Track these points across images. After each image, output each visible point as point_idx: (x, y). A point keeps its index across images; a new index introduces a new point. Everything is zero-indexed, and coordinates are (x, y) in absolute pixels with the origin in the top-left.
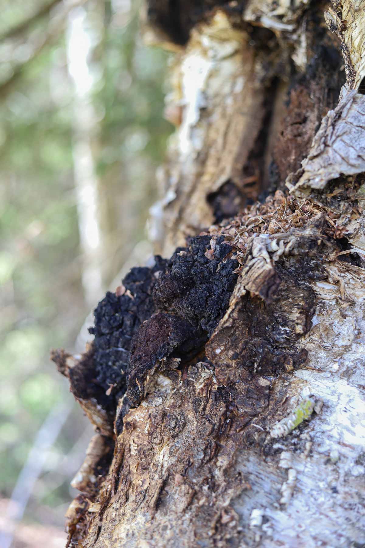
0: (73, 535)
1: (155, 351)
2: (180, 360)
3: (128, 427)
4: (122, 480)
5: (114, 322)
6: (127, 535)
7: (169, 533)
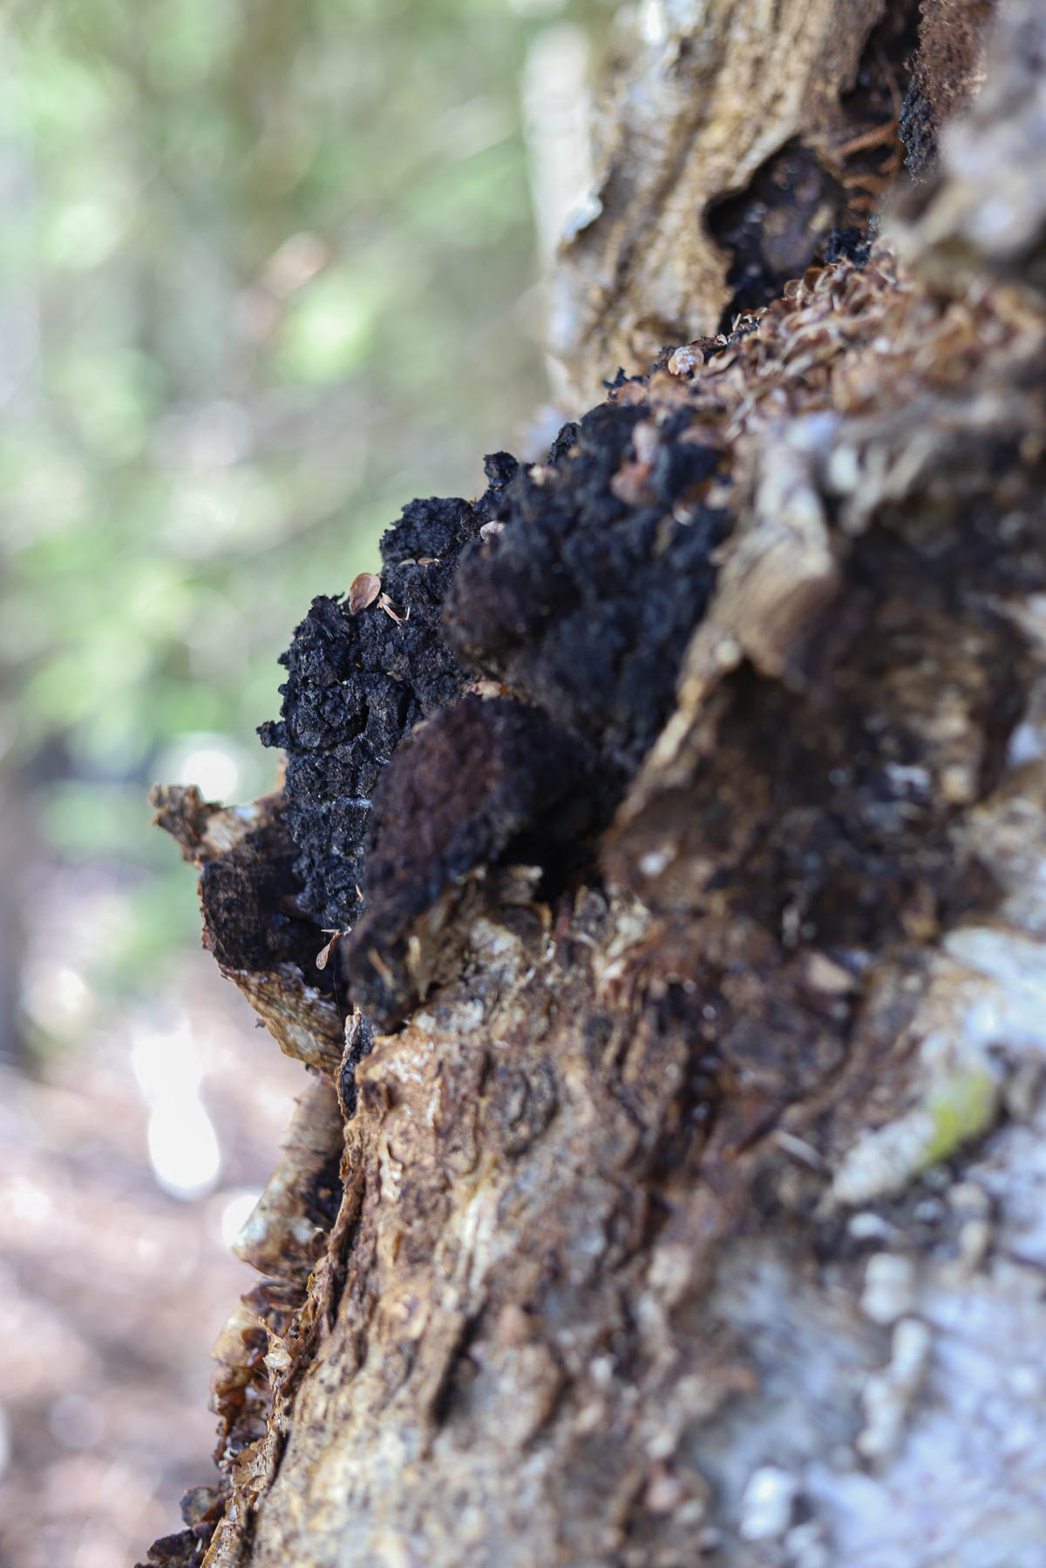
0: (238, 1421)
1: (440, 843)
2: (535, 873)
3: (373, 1098)
4: (352, 1288)
5: (334, 710)
6: (351, 1496)
7: (472, 1522)
